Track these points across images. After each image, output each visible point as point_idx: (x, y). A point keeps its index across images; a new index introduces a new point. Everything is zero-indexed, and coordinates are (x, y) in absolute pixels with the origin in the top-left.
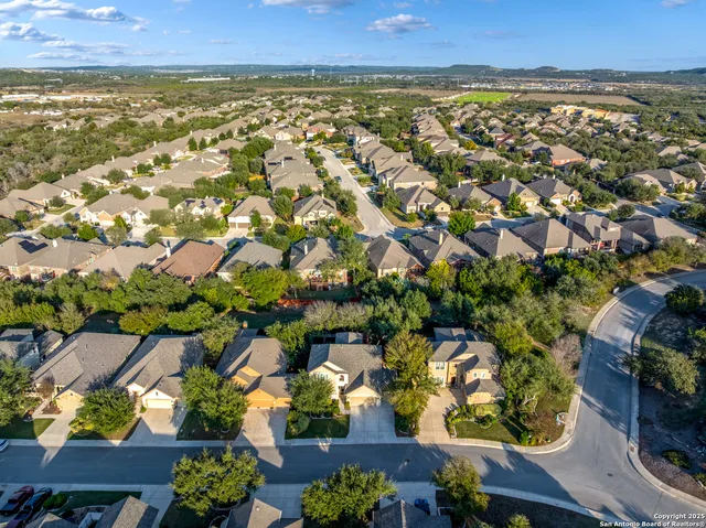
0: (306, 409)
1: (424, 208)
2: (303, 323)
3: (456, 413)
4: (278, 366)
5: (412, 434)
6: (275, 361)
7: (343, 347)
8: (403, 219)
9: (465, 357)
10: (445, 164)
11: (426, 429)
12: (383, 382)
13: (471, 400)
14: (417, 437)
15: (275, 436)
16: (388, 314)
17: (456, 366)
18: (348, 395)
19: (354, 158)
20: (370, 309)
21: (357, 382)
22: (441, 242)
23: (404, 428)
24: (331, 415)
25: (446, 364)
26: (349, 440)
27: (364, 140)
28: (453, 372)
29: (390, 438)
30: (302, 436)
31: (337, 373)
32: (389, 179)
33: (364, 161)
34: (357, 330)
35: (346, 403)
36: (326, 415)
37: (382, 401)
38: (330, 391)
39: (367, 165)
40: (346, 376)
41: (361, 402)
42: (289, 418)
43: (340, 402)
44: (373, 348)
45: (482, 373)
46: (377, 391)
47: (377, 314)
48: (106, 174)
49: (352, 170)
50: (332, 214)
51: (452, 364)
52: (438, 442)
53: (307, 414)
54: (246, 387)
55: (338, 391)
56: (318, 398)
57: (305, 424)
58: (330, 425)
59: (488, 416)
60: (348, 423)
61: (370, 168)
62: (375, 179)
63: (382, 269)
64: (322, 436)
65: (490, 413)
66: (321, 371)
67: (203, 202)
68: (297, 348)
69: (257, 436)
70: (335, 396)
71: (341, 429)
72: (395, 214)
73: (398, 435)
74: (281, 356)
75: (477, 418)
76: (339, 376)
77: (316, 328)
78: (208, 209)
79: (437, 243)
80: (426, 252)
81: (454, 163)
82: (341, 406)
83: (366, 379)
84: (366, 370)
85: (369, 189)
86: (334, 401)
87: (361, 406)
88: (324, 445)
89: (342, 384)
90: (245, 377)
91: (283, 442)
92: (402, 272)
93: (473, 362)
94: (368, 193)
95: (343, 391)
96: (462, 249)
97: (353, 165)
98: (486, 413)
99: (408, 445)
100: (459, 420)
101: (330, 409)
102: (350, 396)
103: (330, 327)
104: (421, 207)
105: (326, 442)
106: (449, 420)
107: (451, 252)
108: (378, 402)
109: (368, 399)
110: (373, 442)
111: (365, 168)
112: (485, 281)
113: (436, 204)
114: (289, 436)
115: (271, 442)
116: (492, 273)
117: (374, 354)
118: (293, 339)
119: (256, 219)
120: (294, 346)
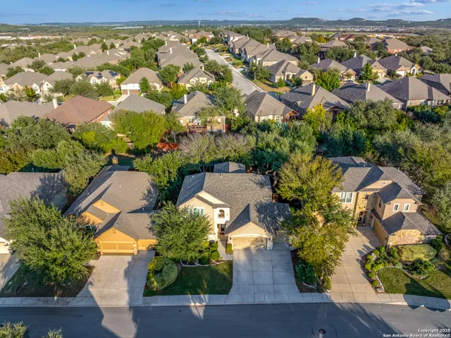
0: (171, 255)
1: (291, 77)
2: (177, 155)
3: (374, 257)
4: (145, 202)
5: (321, 287)
6: (141, 196)
7: (222, 176)
8: (273, 86)
9: (380, 185)
10: (304, 50)
11: (340, 281)
12: (274, 218)
13: (393, 241)
14: (328, 293)
15: (131, 291)
16: (273, 144)
17: (367, 197)
18: (230, 235)
19: (228, 51)
20: (252, 139)
21: (242, 219)
22: (313, 94)
23: (310, 280)
24: (208, 261)
25: (354, 194)
26: (233, 299)
27: (237, 39)
28: (363, 205)
29: (290, 294)
30: (168, 291)
31: (215, 206)
32: (258, 59)
33: (237, 51)
34: (239, 160)
35: (227, 245)
36: (200, 261)
37: (275, 243)
38: (205, 230)
39: (240, 55)
40: (227, 211)
41: (247, 244)
42: (151, 266)
43: (220, 244)
44: (259, 177)
45: (406, 205)
46: (268, 229)
47: (260, 144)
48: (31, 64)
49: (227, 59)
50: (210, 81)
51: (362, 194)
52: (360, 299)
53: (175, 261)
54: (100, 227)
55: (216, 230)
56: (189, 239)
57: (172, 275)
58: (206, 275)
59: (420, 261)
60: (231, 273)
61: (243, 55)
62: (246, 63)
63: (259, 116)
64: (195, 292)
65: (421, 256)
66: (194, 205)
67: (100, 74)
68: (169, 182)
69: (106, 291)
70: (213, 236)
71: (221, 282)
72: (264, 83)
73: (301, 291)
74: (149, 192)
75: (405, 264)
76: (217, 211)
77: (191, 162)
78: (104, 79)
79: (310, 94)
80: (299, 103)
81: (311, 49)
82: (221, 249)
83: (254, 214)
84: (252, 204)
85: (242, 69)
86: (211, 243)
87: (247, 249)
88: (197, 305)
89: (222, 221)
90: (100, 213)
91: (140, 302)
92: (278, 119)
93: (393, 192)
94: (241, 72)
95: (223, 230)
96: (334, 99)
97: (228, 55)
98: (416, 256)
99: (317, 305)
100: (381, 267)
101: (206, 254)
102: (233, 236)
103: (208, 159)
104: (288, 76)
105: (201, 301)
106: (368, 267)
107: (324, 101)
108: (270, 244)
109: (256, 240)
110: (268, 300)
111: (239, 57)
112: (364, 122)
113: (300, 73)
114: (149, 292)
115: (124, 302)
116: (371, 114)
117: (262, 185)
118: (164, 172)
119: (145, 85)
120: (166, 180)
